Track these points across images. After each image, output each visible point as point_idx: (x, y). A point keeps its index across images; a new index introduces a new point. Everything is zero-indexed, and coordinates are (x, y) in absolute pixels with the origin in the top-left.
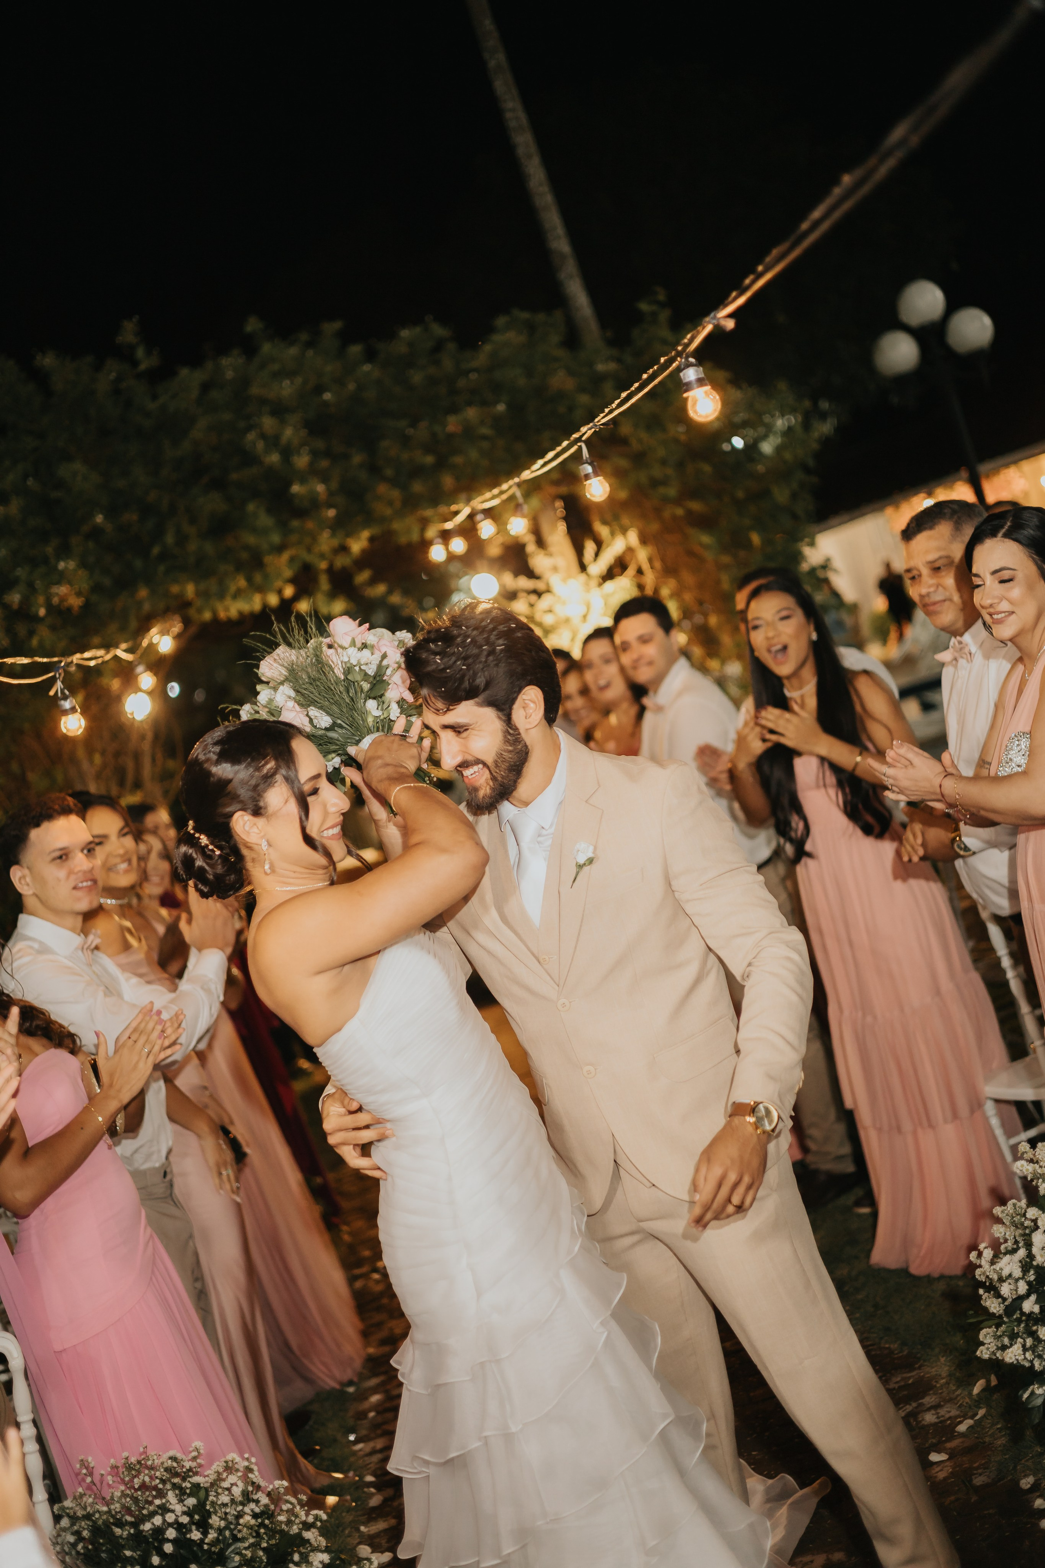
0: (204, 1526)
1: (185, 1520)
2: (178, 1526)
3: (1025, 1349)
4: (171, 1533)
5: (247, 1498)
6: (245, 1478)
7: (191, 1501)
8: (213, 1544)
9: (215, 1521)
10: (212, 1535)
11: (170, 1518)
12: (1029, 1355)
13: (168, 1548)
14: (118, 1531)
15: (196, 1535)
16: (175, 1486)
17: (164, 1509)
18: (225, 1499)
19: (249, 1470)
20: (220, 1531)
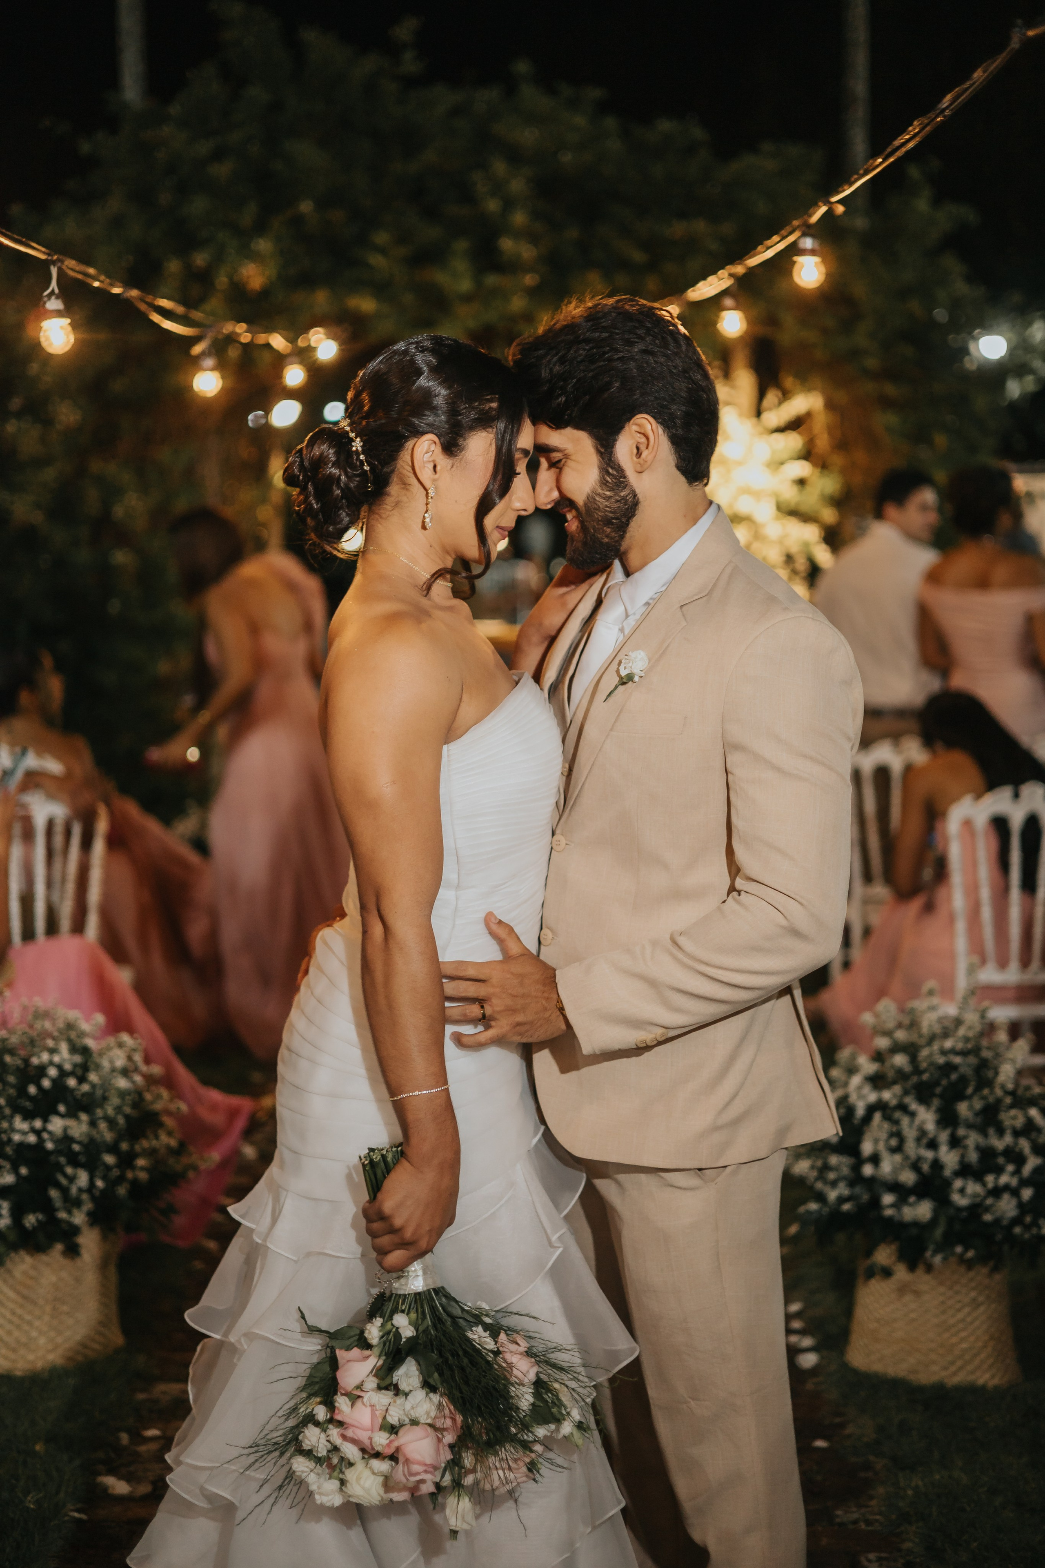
0: (82, 1079)
1: (68, 1067)
2: (60, 1067)
3: (812, 1167)
4: (53, 1072)
5: (125, 1072)
6: (130, 1058)
7: (78, 1059)
8: (84, 1095)
9: (93, 1077)
10: (85, 1088)
11: (56, 1059)
12: (815, 1174)
13: (46, 1083)
14: (8, 1059)
15: (72, 1082)
16: (70, 1041)
17: (53, 1051)
18: (106, 1064)
19: (134, 1050)
20: (93, 1086)
